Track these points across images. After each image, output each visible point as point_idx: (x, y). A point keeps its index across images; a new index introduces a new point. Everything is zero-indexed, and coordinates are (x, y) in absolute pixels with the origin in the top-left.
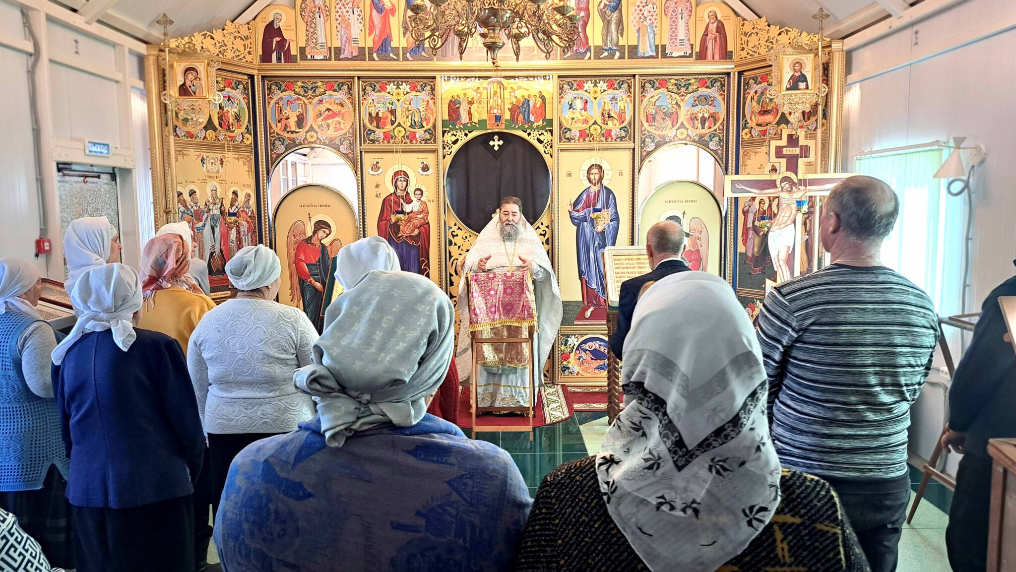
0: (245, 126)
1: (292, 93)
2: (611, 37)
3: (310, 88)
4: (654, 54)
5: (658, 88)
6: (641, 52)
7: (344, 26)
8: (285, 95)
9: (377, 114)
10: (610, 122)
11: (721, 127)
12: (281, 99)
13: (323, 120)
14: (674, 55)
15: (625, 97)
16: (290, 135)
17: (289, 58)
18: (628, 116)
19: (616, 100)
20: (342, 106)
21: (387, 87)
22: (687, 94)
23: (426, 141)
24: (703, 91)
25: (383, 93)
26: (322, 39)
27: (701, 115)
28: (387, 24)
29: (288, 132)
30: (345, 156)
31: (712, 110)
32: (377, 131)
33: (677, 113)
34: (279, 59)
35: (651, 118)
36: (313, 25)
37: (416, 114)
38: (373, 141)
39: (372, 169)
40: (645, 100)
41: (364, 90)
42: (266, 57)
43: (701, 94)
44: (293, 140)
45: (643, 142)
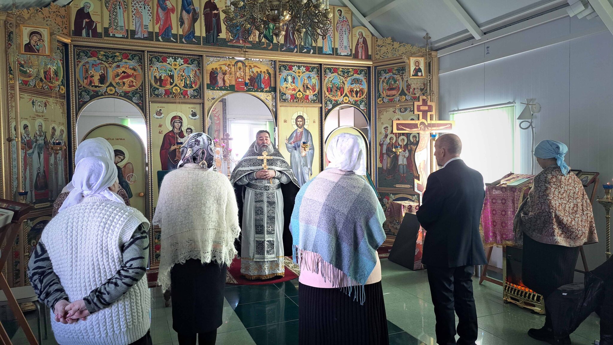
0: (60, 80)
1: (97, 59)
2: (308, 40)
3: (110, 56)
4: (331, 53)
5: (333, 73)
6: (325, 50)
7: (138, 16)
8: (91, 60)
9: (160, 77)
10: (307, 91)
11: (366, 97)
12: (87, 62)
13: (119, 79)
14: (342, 54)
15: (315, 76)
16: (94, 88)
17: (96, 34)
18: (317, 88)
19: (311, 78)
20: (135, 70)
21: (168, 59)
22: (348, 77)
23: (195, 97)
24: (356, 76)
25: (165, 64)
26: (121, 23)
27: (355, 90)
28: (169, 19)
29: (93, 86)
30: (137, 104)
31: (361, 87)
32: (161, 89)
33: (343, 88)
34: (88, 35)
35: (330, 90)
36: (115, 14)
37: (188, 79)
38: (157, 95)
39: (156, 115)
40: (326, 79)
41: (151, 60)
42: (77, 32)
43: (355, 77)
44: (97, 92)
45: (326, 103)
